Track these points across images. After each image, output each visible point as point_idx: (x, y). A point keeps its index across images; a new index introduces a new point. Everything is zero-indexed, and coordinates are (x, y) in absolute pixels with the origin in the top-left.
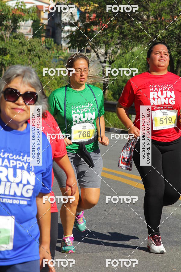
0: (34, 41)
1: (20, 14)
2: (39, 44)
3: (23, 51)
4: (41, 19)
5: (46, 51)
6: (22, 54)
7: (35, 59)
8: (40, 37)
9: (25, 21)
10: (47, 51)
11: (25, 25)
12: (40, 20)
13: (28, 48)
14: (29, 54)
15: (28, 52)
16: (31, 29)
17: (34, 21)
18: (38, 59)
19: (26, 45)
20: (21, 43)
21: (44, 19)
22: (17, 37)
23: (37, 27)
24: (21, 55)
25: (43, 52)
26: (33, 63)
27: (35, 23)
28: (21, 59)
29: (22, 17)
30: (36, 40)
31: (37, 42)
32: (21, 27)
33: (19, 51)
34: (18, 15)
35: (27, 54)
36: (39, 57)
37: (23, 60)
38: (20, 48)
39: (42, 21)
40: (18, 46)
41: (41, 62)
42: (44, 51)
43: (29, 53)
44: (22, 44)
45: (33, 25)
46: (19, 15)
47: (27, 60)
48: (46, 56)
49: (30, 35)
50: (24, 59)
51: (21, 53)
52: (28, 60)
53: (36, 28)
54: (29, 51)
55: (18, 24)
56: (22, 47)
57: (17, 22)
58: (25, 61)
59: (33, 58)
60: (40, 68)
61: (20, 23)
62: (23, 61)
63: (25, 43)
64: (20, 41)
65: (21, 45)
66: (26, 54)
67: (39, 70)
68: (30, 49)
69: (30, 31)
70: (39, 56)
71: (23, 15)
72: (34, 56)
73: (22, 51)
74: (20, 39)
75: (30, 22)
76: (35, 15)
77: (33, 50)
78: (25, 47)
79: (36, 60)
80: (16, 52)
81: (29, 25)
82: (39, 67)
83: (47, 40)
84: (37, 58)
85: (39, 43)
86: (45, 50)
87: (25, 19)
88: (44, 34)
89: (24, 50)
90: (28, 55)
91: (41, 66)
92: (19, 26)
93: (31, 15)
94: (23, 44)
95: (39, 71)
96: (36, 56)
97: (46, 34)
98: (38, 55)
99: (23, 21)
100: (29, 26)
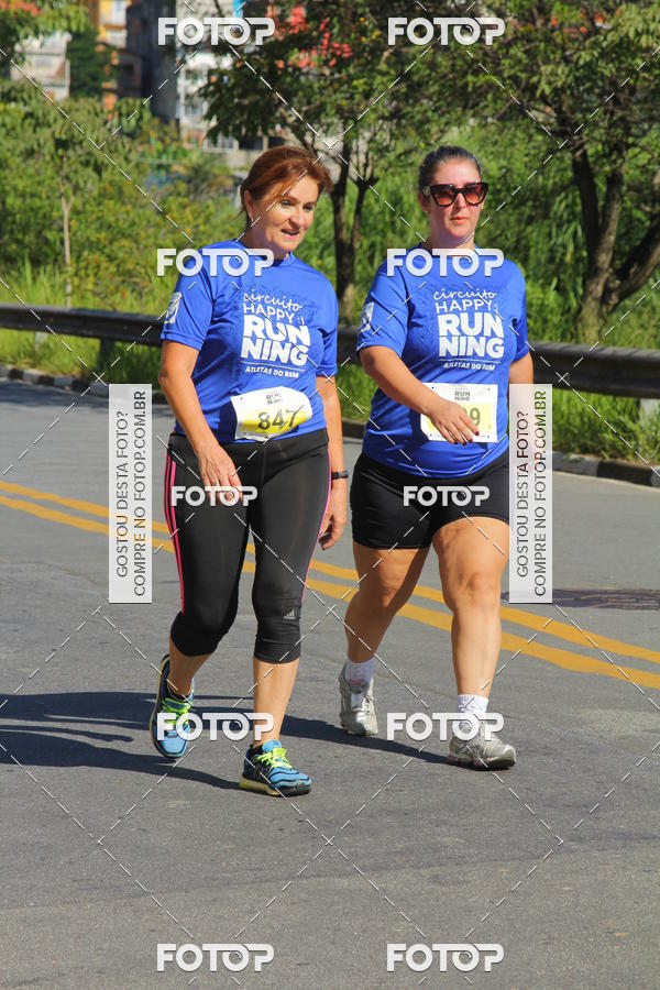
0: (77, 110)
1: (23, 11)
2: (98, 121)
3: (39, 145)
4: (101, 29)
5: (124, 147)
6: (36, 155)
7: (83, 177)
8: (99, 92)
9: (41, 37)
10: (128, 147)
11: (44, 50)
12: (96, 33)
13: (57, 135)
14: (61, 158)
15: (57, 149)
16: (64, 64)
17: (77, 36)
18: (94, 175)
19: (49, 126)
20: (29, 115)
21: (111, 27)
22: (13, 94)
23: (86, 55)
24: (31, 162)
25: (113, 148)
26: (76, 188)
27: (77, 44)
28: (31, 176)
29: (33, 18)
30: (85, 103)
31: (89, 112)
32: (27, 57)
33: (22, 146)
34: (16, 13)
35: (52, 158)
36: (98, 169)
37: (37, 178)
38: (28, 138)
39: (106, 36)
40: (18, 129)
41: (107, 185)
42: (116, 147)
43: (60, 152)
44: (36, 120)
45: (71, 51)
46: (19, 12)
47: (52, 178)
48: (124, 164)
49: (63, 86)
50: (42, 177)
51: (30, 153)
52: (59, 179)
53: (81, 59)
54: (61, 144)
55: (18, 48)
56: (35, 131)
57: (14, 39)
58: (48, 181)
59: (76, 172)
60: (101, 208)
61: (25, 42)
62: (39, 183)
63: (44, 115)
64: (28, 109)
65: (30, 124)
66: (48, 158)
67: (100, 214)
68: (64, 137)
69: (61, 72)
70: (99, 163)
71: (34, 13)
72: (81, 163)
73: (36, 147)
74: (26, 104)
75: (60, 40)
76: (78, 12)
77: (75, 140)
78: (45, 133)
79: (85, 178)
80: (12, 151)
81: (57, 51)
82: (99, 204)
83: (127, 104)
84: (90, 170)
85: (97, 114)
86: (119, 142)
87: (42, 28)
88: (112, 84)
89: (42, 142)
90: (58, 161)
91: (106, 202)
92: (22, 55)
93: (64, 12)
94: (38, 119)
95: (99, 218)
96: (87, 164)
97: (119, 84)
98: (92, 162)
99: (37, 34)
100: (58, 55)
